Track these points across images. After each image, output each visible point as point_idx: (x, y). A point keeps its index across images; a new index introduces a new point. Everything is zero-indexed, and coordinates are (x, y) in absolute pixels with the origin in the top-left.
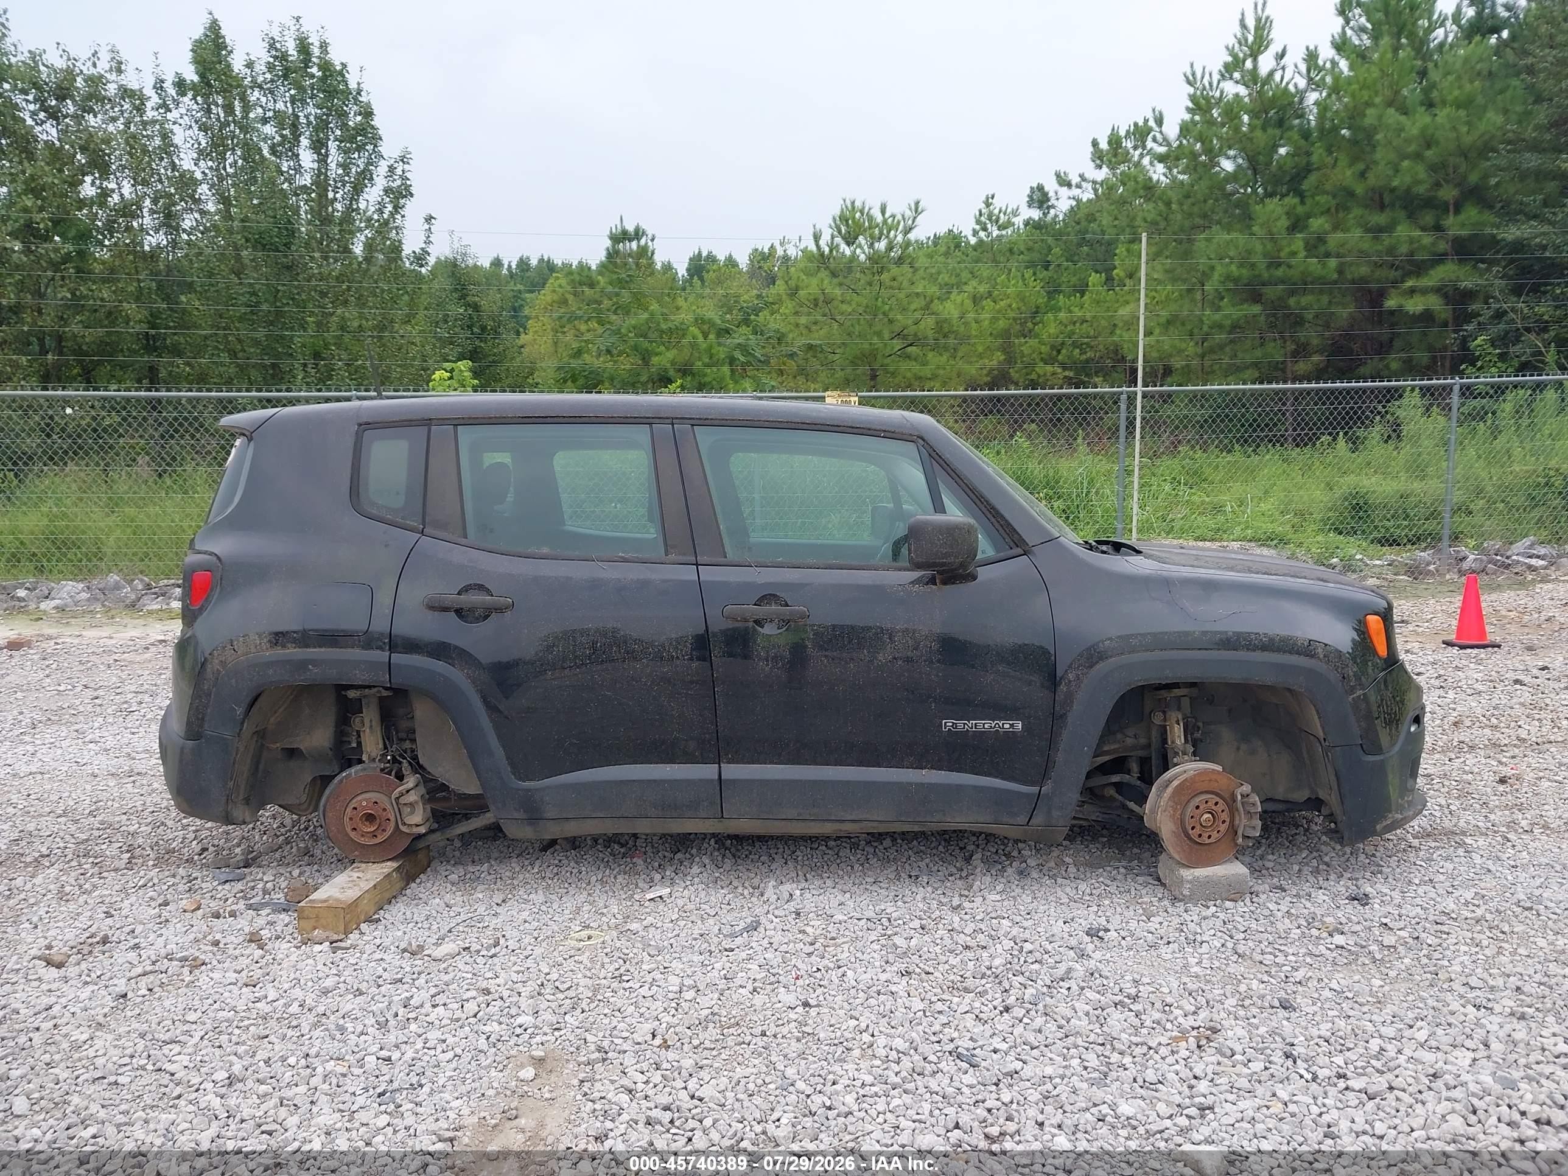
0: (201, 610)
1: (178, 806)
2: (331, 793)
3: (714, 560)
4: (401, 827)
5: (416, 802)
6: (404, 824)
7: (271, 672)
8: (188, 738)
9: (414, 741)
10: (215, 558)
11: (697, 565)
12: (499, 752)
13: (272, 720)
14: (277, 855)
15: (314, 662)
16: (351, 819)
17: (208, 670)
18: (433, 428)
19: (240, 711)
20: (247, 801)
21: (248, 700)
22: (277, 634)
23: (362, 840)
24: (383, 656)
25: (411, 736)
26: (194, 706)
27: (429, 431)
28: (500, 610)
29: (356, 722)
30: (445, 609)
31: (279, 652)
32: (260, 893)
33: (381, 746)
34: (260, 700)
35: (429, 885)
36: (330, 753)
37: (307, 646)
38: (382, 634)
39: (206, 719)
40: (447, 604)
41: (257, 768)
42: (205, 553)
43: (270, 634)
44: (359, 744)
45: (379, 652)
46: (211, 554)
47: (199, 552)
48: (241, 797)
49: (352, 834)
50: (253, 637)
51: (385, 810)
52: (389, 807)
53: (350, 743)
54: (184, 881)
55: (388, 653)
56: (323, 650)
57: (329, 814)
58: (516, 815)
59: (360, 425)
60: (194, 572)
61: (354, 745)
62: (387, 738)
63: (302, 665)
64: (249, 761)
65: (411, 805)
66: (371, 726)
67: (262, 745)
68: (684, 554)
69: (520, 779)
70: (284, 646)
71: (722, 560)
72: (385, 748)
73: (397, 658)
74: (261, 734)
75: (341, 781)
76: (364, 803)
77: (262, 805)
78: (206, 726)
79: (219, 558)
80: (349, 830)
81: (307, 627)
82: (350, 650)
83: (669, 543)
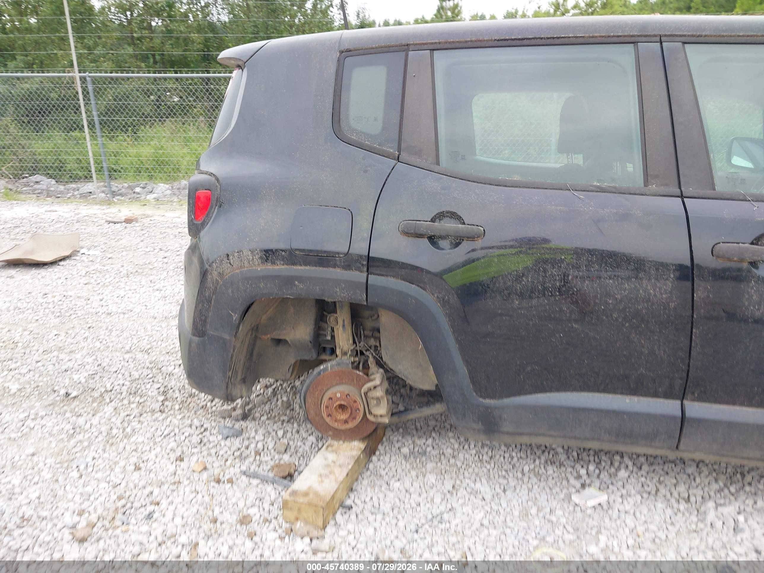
0: (203, 225)
1: (189, 383)
2: (311, 383)
3: (701, 193)
4: (368, 416)
5: (382, 397)
6: (370, 413)
7: (262, 285)
8: (194, 335)
9: (378, 339)
10: (214, 179)
11: (682, 196)
12: (463, 370)
13: (264, 317)
14: (267, 408)
15: (301, 279)
16: (327, 407)
17: (209, 280)
18: (411, 53)
19: (235, 317)
20: (244, 380)
21: (242, 309)
22: (266, 251)
23: (336, 425)
24: (359, 276)
25: (377, 334)
26: (198, 309)
27: (407, 55)
28: (472, 238)
29: (331, 319)
30: (420, 236)
31: (270, 268)
32: (253, 453)
33: (351, 341)
34: (253, 306)
35: (387, 459)
36: (310, 344)
37: (294, 264)
38: (361, 256)
39: (209, 320)
40: (423, 231)
41: (251, 354)
42: (206, 173)
43: (261, 251)
44: (333, 337)
45: (357, 273)
46: (211, 174)
47: (202, 173)
48: (239, 377)
49: (328, 420)
50: (246, 253)
51: (355, 402)
52: (359, 400)
53: (325, 336)
54: (198, 432)
55: (365, 274)
56: (308, 268)
57: (309, 400)
58: (475, 426)
59: (342, 52)
60: (196, 190)
61: (329, 338)
62: (356, 336)
63: (289, 281)
64: (245, 351)
65: (378, 399)
66: (344, 326)
67: (256, 337)
68: (667, 185)
69: (481, 396)
70: (273, 263)
71: (710, 193)
72: (354, 342)
73: (374, 279)
74: (256, 329)
75: (319, 373)
76: (338, 395)
77: (256, 379)
78: (208, 327)
79: (217, 180)
80: (325, 416)
81: (294, 246)
82: (331, 269)
83: (650, 172)
